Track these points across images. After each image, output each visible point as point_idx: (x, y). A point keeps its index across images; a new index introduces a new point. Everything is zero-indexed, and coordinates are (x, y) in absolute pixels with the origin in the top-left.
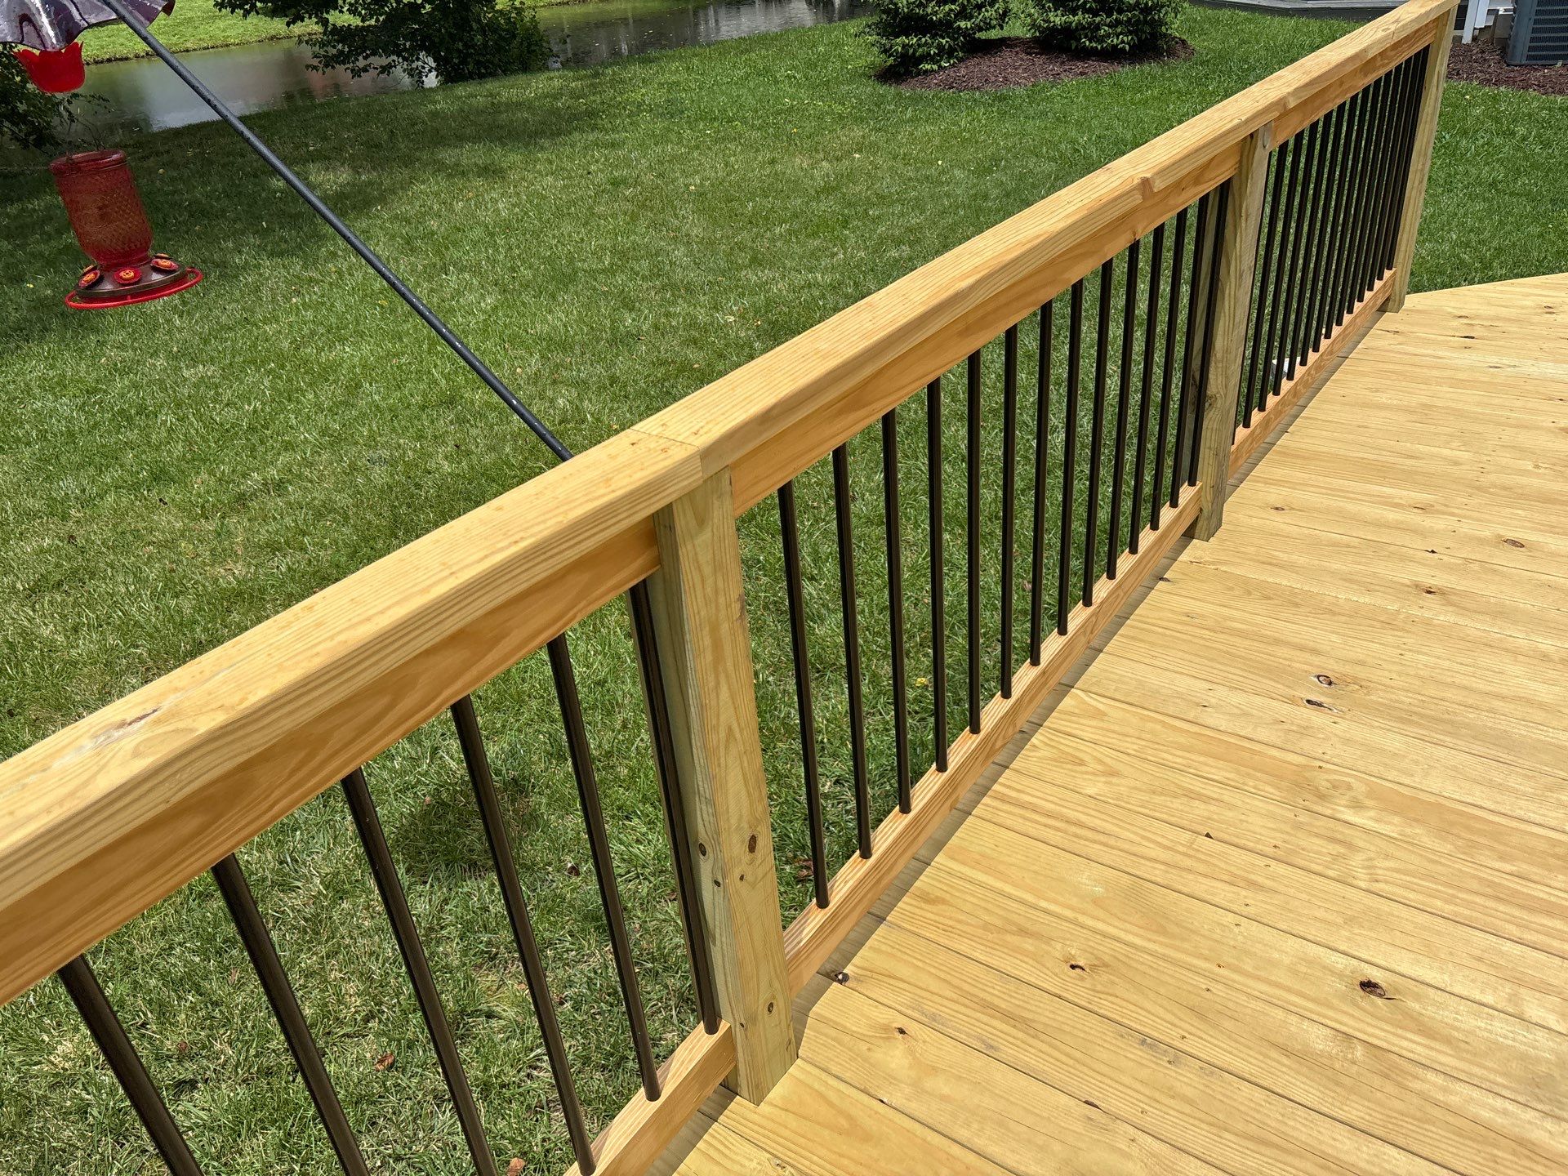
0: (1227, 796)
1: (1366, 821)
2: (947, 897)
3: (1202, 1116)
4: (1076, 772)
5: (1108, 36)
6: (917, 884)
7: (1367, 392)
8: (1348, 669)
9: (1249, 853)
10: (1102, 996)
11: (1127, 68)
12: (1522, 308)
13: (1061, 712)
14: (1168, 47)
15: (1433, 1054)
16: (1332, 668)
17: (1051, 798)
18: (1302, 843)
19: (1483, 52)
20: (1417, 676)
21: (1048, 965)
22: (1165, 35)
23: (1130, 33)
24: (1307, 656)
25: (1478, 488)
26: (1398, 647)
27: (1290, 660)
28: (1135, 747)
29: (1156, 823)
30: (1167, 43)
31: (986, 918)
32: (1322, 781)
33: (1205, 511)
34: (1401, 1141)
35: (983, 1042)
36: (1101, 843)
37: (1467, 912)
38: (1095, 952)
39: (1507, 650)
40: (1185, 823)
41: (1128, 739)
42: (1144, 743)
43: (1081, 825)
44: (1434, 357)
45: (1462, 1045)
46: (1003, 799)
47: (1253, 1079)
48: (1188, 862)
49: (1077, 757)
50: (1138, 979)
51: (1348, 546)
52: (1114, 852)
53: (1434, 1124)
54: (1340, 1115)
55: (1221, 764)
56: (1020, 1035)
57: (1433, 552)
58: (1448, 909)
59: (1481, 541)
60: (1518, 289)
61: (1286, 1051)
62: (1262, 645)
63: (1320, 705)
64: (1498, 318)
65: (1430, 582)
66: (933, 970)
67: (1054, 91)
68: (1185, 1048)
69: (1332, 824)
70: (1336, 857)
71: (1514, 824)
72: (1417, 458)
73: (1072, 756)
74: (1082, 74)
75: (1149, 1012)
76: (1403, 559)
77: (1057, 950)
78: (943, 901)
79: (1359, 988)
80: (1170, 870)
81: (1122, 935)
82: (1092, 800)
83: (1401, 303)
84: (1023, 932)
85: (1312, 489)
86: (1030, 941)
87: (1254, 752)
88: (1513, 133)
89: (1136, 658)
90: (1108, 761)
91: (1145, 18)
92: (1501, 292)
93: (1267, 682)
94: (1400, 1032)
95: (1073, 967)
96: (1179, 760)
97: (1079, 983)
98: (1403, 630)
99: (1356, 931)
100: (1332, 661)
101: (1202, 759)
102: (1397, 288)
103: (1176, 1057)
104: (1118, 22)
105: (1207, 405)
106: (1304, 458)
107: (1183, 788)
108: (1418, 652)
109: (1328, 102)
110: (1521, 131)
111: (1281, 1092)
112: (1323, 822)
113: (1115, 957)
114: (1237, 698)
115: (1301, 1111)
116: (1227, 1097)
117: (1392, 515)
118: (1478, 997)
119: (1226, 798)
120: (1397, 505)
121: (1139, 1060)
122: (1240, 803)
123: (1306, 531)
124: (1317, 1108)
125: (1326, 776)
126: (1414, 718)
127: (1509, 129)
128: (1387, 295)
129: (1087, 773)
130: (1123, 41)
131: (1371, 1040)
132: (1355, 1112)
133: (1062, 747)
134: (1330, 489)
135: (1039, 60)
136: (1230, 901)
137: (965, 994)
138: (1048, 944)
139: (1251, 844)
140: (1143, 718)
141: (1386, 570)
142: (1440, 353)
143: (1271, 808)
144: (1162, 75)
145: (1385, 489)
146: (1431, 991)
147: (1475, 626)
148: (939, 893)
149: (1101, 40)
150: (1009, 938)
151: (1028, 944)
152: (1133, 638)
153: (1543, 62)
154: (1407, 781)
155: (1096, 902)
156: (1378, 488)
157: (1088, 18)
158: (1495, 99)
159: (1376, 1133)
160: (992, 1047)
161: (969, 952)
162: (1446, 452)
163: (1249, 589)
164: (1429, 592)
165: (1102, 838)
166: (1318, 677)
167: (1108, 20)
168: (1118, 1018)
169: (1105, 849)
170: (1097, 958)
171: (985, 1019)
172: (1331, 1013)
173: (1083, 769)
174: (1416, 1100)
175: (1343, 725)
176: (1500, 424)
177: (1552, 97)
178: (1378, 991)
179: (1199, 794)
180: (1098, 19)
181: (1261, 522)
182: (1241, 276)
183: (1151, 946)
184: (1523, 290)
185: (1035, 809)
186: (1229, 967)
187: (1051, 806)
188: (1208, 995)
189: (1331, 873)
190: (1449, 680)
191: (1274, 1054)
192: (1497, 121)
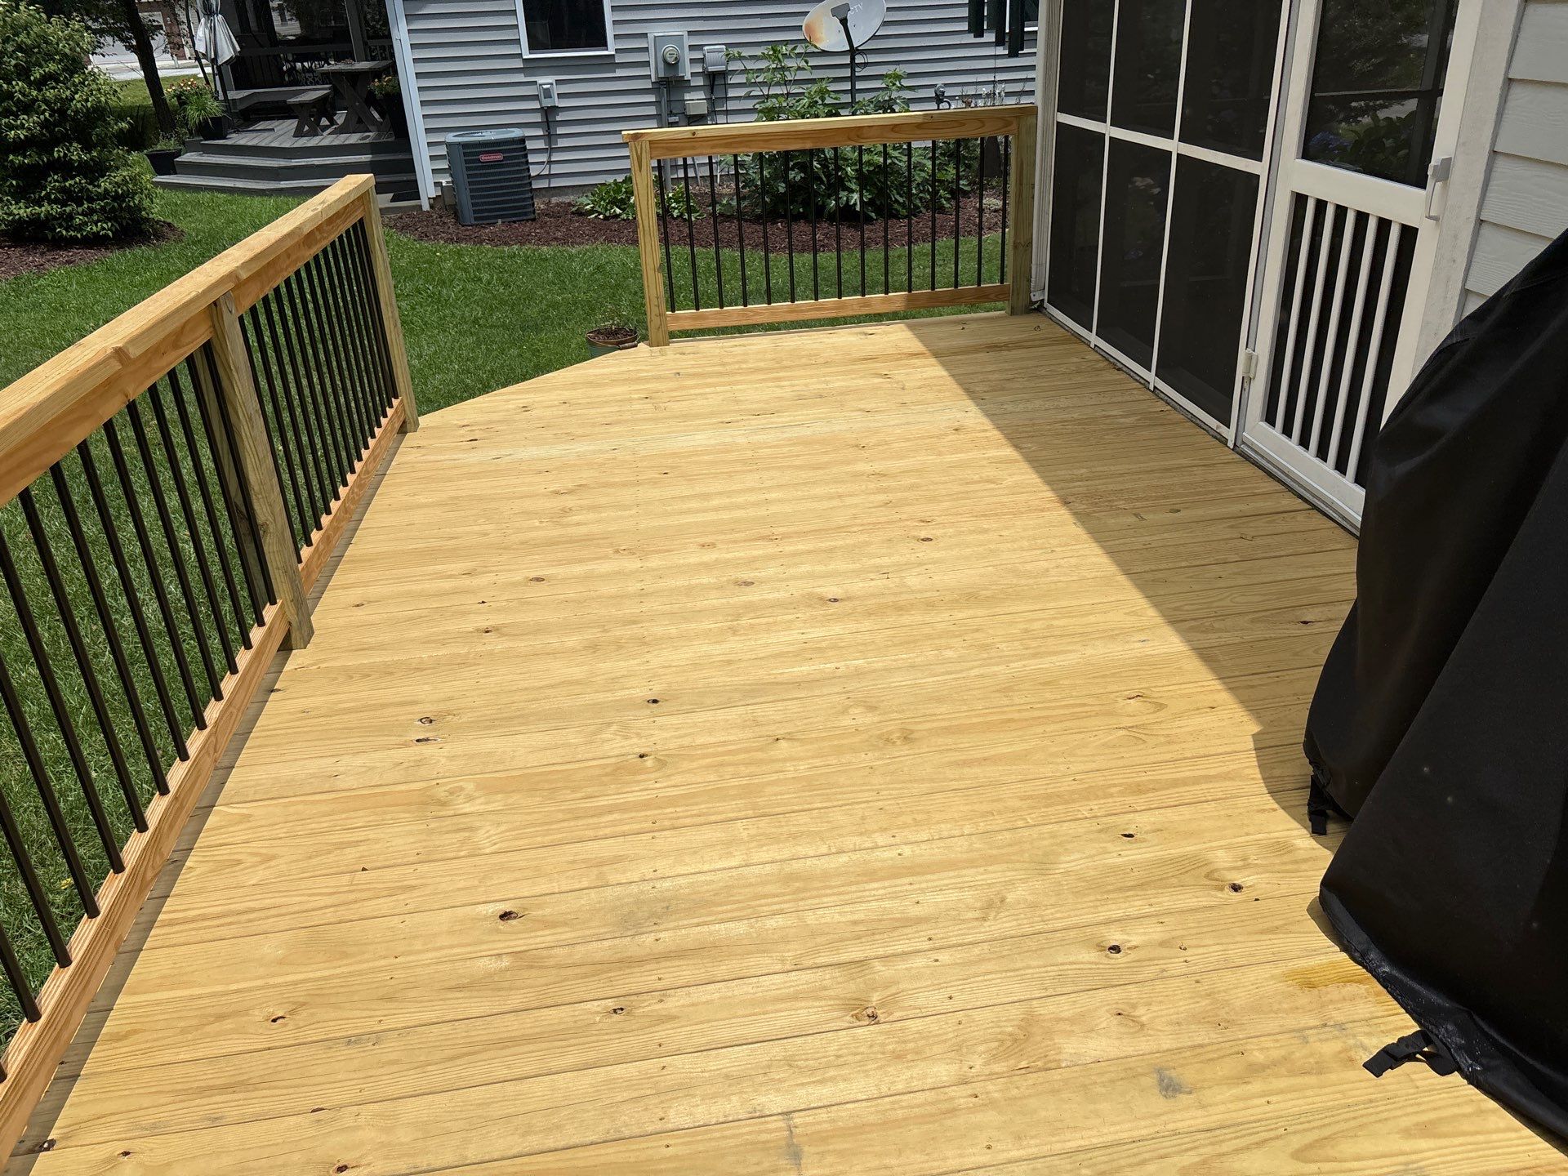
0: (372, 835)
1: (478, 807)
2: (138, 1026)
3: (408, 1066)
4: (234, 872)
5: (86, 224)
6: (104, 1030)
7: (407, 498)
8: (442, 706)
9: (398, 868)
10: (305, 1029)
11: (117, 253)
12: (508, 411)
13: (209, 830)
14: (153, 229)
15: (558, 937)
16: (428, 710)
17: (218, 903)
18: (437, 843)
19: (441, 217)
20: (492, 693)
21: (251, 1031)
22: (148, 220)
23: (108, 219)
24: (409, 708)
25: (505, 549)
26: (474, 678)
27: (396, 716)
28: (285, 830)
29: (318, 880)
30: (152, 226)
31: (182, 1024)
32: (441, 793)
33: (294, 624)
34: (549, 1002)
35: (209, 1119)
36: (274, 916)
37: (559, 836)
38: (291, 1000)
39: (548, 654)
40: (343, 869)
41: (276, 827)
42: (291, 824)
43: (253, 910)
44: (451, 460)
45: (575, 921)
46: (171, 923)
47: (440, 1020)
48: (352, 897)
49: (234, 860)
50: (333, 1000)
51: (421, 617)
52: (287, 917)
53: (568, 980)
54: (507, 1008)
55: (361, 813)
56: (241, 1096)
57: (483, 602)
58: (547, 839)
59: (515, 584)
60: (501, 398)
61: (459, 988)
62: (372, 713)
63: (427, 740)
64: (491, 422)
65: (485, 625)
66: (142, 1091)
67: (42, 282)
68: (383, 1028)
69: (455, 820)
70: (463, 842)
71: (577, 766)
72: (456, 538)
73: (227, 860)
74: (68, 262)
75: (348, 1019)
76: (464, 614)
77: (258, 1015)
78: (135, 1032)
79: (499, 920)
80: (338, 909)
81: (311, 975)
82: (256, 887)
83: (417, 424)
84: (220, 1017)
85: (382, 582)
86: (230, 1021)
87: (384, 794)
88: (480, 279)
89: (267, 760)
90: (264, 851)
91: (120, 206)
92: (489, 402)
93: (382, 738)
94: (532, 934)
95: (274, 1021)
96: (325, 825)
97: (284, 1029)
98: (475, 664)
99: (489, 884)
100: (429, 705)
101: (344, 816)
102: (408, 412)
103: (377, 1037)
104: (92, 211)
105: (261, 532)
106: (370, 560)
107: (335, 844)
108: (489, 677)
109: (282, 270)
110: (485, 277)
111: (461, 1017)
112: (448, 821)
113: (309, 995)
114: (359, 761)
115: (479, 1022)
116: (422, 1043)
117: (447, 585)
118: (577, 886)
119: (370, 837)
120: (450, 576)
121: (349, 1057)
122: (382, 836)
123: (385, 616)
124: (489, 1013)
125: (444, 788)
126: (497, 723)
127: (475, 277)
128: (402, 419)
129: (246, 868)
130: (105, 228)
131: (515, 950)
132: (516, 1000)
133: (215, 858)
134: (398, 578)
135: (15, 253)
136: (394, 908)
137: (177, 1092)
138: (247, 1015)
139: (400, 861)
140: (286, 806)
141: (452, 626)
142: (455, 457)
143: (407, 828)
144: (157, 257)
145: (438, 567)
146: (547, 897)
147: (521, 645)
148: (128, 1028)
149: (79, 228)
150: (208, 1029)
151: (228, 1024)
152: (259, 746)
153: (488, 222)
154: (501, 767)
155: (281, 962)
156: (432, 568)
157: (56, 209)
158: (459, 254)
159: (533, 1006)
160: (217, 1118)
161: (173, 1059)
162: (476, 528)
163: (349, 674)
164: (487, 632)
165: (273, 912)
166: (421, 720)
167: (80, 209)
168: (323, 1037)
169: (279, 919)
170: (294, 1003)
171: (205, 1101)
172: (484, 947)
173: (241, 866)
174: (554, 972)
175: (447, 748)
176: (509, 499)
177: (500, 249)
178: (513, 915)
179: (349, 842)
180: (68, 209)
181: (347, 619)
182: (251, 419)
183: (338, 971)
184: (505, 397)
185: (204, 918)
186: (403, 954)
187: (220, 909)
188: (393, 982)
189: (462, 854)
190: (514, 688)
191: (450, 995)
192: (466, 271)
